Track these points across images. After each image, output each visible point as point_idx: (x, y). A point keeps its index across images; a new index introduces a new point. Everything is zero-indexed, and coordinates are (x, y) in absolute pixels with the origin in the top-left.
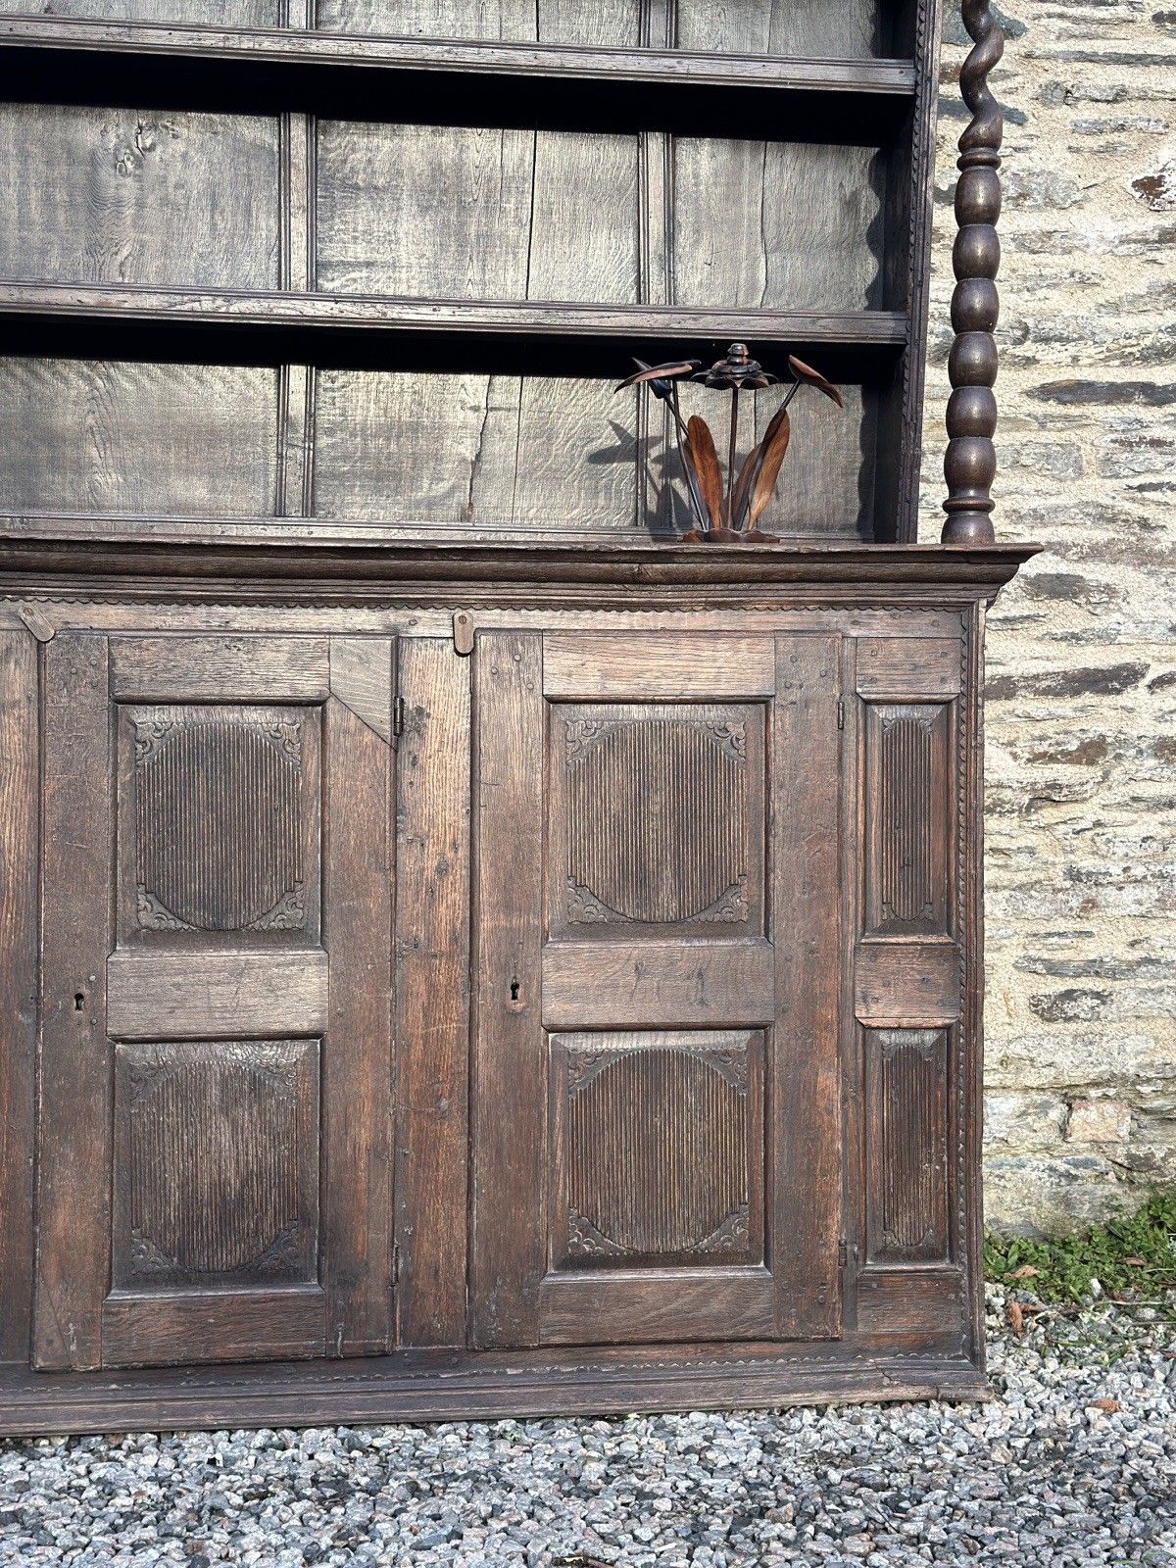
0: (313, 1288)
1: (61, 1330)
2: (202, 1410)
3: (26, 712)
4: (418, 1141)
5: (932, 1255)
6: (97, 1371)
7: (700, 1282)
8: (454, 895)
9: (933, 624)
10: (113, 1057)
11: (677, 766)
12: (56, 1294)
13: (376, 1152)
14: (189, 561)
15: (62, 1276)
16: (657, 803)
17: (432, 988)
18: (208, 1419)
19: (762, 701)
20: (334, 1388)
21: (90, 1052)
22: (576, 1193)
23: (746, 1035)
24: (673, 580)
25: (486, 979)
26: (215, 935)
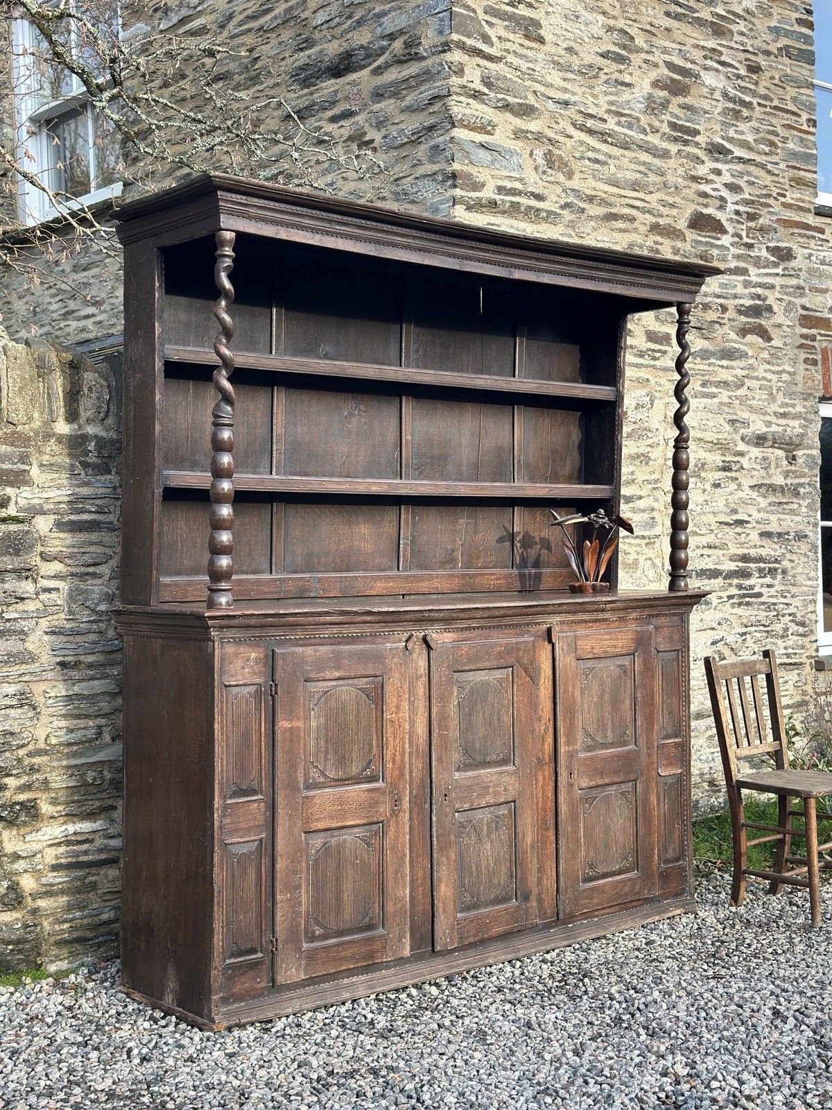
0: (514, 903)
1: (445, 933)
2: (487, 958)
3: (425, 679)
4: (541, 839)
5: (677, 860)
6: (455, 948)
7: (621, 880)
8: (549, 740)
11: (611, 683)
12: (443, 918)
13: (533, 847)
15: (444, 911)
16: (606, 697)
17: (544, 778)
18: (491, 961)
19: (633, 654)
21: (450, 817)
22: (587, 852)
23: (631, 784)
24: (613, 610)
25: (563, 772)
26: (484, 764)
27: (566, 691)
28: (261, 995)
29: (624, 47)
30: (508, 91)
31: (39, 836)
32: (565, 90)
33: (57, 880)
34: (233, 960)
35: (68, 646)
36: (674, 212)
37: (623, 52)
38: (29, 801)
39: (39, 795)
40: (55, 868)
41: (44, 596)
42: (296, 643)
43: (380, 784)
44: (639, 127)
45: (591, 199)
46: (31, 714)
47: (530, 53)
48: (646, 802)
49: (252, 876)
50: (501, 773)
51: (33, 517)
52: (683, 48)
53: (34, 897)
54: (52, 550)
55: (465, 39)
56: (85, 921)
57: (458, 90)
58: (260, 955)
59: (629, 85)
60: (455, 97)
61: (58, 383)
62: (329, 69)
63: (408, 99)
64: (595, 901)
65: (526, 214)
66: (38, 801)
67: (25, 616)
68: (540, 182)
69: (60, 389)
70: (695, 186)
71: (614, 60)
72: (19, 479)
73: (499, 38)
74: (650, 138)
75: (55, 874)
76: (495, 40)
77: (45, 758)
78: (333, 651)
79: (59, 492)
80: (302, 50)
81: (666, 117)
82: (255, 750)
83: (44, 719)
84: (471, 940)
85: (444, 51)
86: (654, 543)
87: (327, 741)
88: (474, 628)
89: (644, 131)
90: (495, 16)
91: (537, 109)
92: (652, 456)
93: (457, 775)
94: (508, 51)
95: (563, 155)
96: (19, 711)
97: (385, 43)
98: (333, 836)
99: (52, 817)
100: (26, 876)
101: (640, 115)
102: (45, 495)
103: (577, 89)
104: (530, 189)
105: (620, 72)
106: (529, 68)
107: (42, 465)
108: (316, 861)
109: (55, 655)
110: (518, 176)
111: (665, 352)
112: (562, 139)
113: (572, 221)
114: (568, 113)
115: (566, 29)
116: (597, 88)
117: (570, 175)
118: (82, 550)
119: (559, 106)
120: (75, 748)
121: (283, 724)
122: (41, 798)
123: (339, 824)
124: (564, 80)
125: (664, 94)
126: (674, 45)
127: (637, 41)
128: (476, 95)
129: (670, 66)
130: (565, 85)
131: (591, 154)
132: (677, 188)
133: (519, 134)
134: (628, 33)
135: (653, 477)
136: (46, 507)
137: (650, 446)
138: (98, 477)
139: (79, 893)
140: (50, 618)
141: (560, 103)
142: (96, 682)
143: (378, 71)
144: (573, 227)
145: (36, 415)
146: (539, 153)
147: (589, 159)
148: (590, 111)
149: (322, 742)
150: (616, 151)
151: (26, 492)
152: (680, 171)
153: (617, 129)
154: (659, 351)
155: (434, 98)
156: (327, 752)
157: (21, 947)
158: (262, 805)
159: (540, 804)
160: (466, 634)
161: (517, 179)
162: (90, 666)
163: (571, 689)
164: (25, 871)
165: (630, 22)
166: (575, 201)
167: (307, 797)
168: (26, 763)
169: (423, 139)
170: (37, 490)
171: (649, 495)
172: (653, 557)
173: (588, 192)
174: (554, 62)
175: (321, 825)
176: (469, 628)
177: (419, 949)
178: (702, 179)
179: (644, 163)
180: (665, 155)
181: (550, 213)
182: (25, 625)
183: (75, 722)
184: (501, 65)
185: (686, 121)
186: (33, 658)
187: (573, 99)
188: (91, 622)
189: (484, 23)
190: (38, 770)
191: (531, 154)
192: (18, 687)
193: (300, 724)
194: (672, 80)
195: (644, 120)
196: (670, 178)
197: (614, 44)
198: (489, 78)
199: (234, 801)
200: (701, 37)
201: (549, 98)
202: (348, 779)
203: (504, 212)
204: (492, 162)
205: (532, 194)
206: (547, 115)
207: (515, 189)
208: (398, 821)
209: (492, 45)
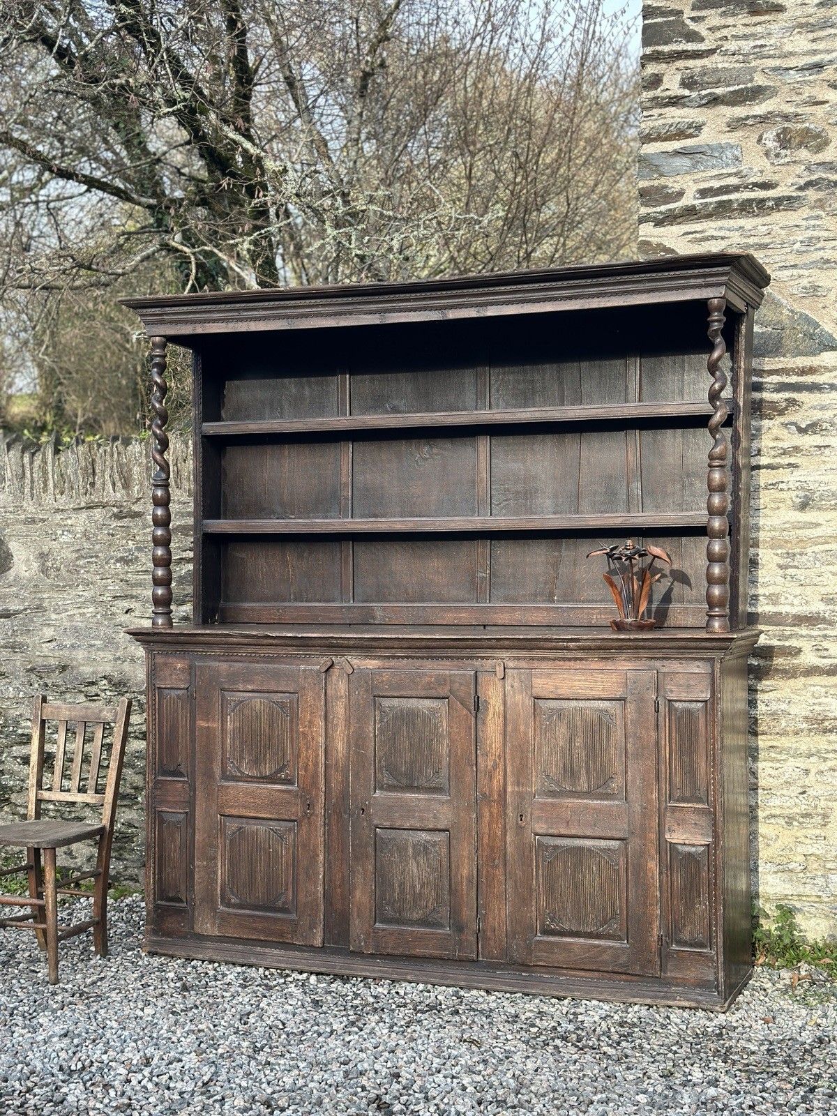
0: (447, 931)
1: (358, 937)
2: (406, 974)
3: (345, 700)
4: (486, 876)
6: (372, 954)
7: (599, 946)
8: (499, 777)
9: (698, 667)
10: (376, 834)
11: (587, 726)
12: (357, 922)
13: (470, 879)
14: (396, 644)
15: (359, 916)
16: (578, 742)
17: (491, 814)
18: (409, 978)
19: (622, 699)
20: (455, 971)
21: (367, 831)
22: (548, 903)
23: (618, 842)
25: (510, 812)
26: (410, 788)
27: (516, 730)
28: (185, 937)
30: (719, 82)
32: (815, 52)
34: (163, 903)
42: (216, 658)
43: (294, 788)
47: (759, 29)
50: (429, 800)
55: (660, 48)
57: (648, 105)
58: (185, 905)
60: (645, 113)
64: (556, 957)
65: (742, 210)
68: (769, 166)
73: (710, 29)
76: (704, 33)
78: (247, 668)
82: (181, 741)
84: (390, 951)
87: (241, 743)
88: (398, 657)
90: (706, 8)
91: (767, 88)
93: (377, 794)
94: (724, 38)
95: (812, 126)
98: (247, 824)
104: (752, 180)
106: (756, 46)
108: (232, 842)
110: (735, 170)
112: (808, 110)
113: (820, 200)
114: (821, 76)
117: (820, 147)
119: (807, 73)
121: (201, 723)
123: (251, 814)
124: (813, 41)
128: (675, 101)
130: (814, 46)
133: (735, 125)
141: (807, 69)
144: (822, 207)
146: (770, 136)
149: (238, 743)
156: (242, 751)
158: (186, 786)
159: (486, 840)
160: (393, 663)
161: (729, 175)
163: (522, 728)
166: (824, 176)
167: (222, 787)
174: (801, 26)
175: (235, 812)
176: (393, 657)
181: (779, 201)
184: (716, 57)
187: (827, 57)
189: (689, 22)
191: (759, 140)
193: (216, 725)
198: (692, 77)
199: (164, 778)
201: (787, 69)
202: (263, 778)
203: (709, 216)
204: (694, 167)
205: (755, 185)
206: (785, 89)
207: (728, 186)
208: (309, 823)
209: (703, 40)
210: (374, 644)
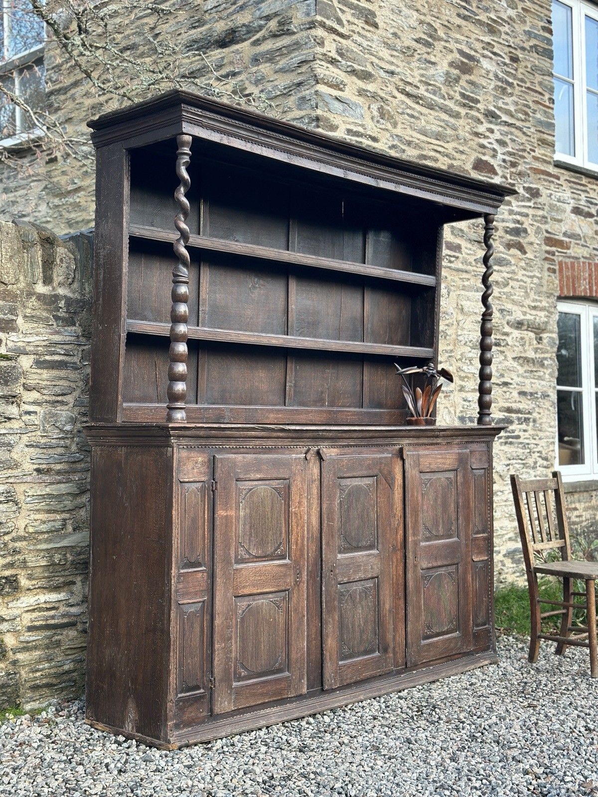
0: (377, 654)
1: (330, 676)
2: (359, 695)
3: (317, 483)
4: (395, 607)
5: (485, 624)
6: (338, 687)
8: (400, 532)
10: (338, 589)
11: (442, 490)
12: (329, 665)
13: (390, 611)
15: (330, 659)
16: (439, 501)
17: (397, 561)
18: (362, 697)
19: (456, 470)
21: (334, 588)
22: (426, 617)
23: (455, 566)
25: (410, 556)
26: (358, 548)
27: (412, 496)
28: (203, 722)
29: (431, 36)
30: (355, 60)
31: (18, 604)
32: (392, 63)
33: (32, 639)
34: (183, 695)
35: (43, 456)
36: (463, 157)
37: (429, 40)
38: (12, 576)
39: (19, 571)
40: (30, 629)
41: (26, 418)
42: (231, 451)
43: (287, 561)
44: (440, 94)
45: (409, 143)
46: (14, 508)
47: (368, 35)
48: (465, 580)
49: (197, 629)
50: (368, 555)
51: (18, 356)
52: (469, 40)
53: (15, 651)
54: (31, 382)
55: (325, 20)
56: (52, 671)
57: (321, 57)
58: (202, 691)
59: (434, 63)
60: (318, 61)
61: (38, 253)
62: (217, 42)
63: (281, 63)
64: (432, 653)
66: (19, 577)
67: (11, 432)
68: (375, 128)
69: (40, 259)
70: (476, 139)
71: (424, 45)
72: (7, 326)
73: (348, 21)
74: (447, 103)
75: (30, 634)
76: (345, 23)
77: (25, 543)
78: (256, 459)
79: (38, 338)
80: (194, 28)
81: (458, 89)
82: (200, 532)
83: (24, 513)
84: (348, 681)
85: (310, 28)
86: (450, 396)
87: (251, 527)
88: (351, 446)
89: (443, 98)
90: (345, 6)
91: (373, 75)
92: (449, 332)
93: (339, 556)
94: (353, 31)
95: (390, 110)
96: (5, 505)
97: (262, 22)
98: (254, 600)
99: (29, 589)
100: (8, 635)
101: (441, 86)
102: (27, 340)
103: (400, 63)
104: (369, 133)
105: (428, 53)
106: (368, 45)
107: (25, 317)
108: (242, 619)
109: (33, 463)
110: (360, 123)
111: (457, 258)
112: (390, 98)
114: (393, 80)
115: (393, 20)
116: (413, 64)
117: (395, 125)
118: (54, 383)
119: (387, 74)
120: (46, 536)
121: (221, 513)
122: (20, 574)
123: (259, 591)
124: (392, 56)
125: (457, 72)
126: (463, 38)
127: (439, 32)
128: (333, 62)
129: (461, 52)
130: (392, 59)
131: (409, 111)
132: (465, 140)
133: (361, 93)
134: (432, 26)
135: (449, 348)
136: (28, 349)
137: (447, 325)
138: (66, 328)
139: (48, 649)
140: (29, 435)
141: (388, 72)
142: (62, 485)
143: (256, 43)
145: (22, 278)
146: (375, 107)
147: (408, 114)
148: (408, 80)
149: (248, 527)
150: (425, 111)
151: (13, 336)
152: (467, 128)
153: (426, 94)
154: (454, 256)
155: (302, 62)
156: (251, 535)
157: (4, 690)
158: (205, 574)
159: (395, 580)
160: (345, 450)
161: (360, 125)
162: (59, 473)
163: (415, 494)
164: (8, 631)
165: (434, 19)
166: (399, 144)
167: (237, 570)
168: (10, 546)
169: (293, 92)
170: (21, 336)
171: (446, 361)
172: (449, 406)
173: (407, 138)
174: (384, 43)
175: (247, 591)
176: (348, 446)
177: (312, 688)
178: (481, 135)
179: (444, 121)
180: (457, 116)
182: (12, 439)
183: (46, 515)
184: (349, 41)
185: (472, 93)
186: (17, 465)
187: (397, 70)
188: (59, 438)
189: (338, 10)
190: (19, 552)
191: (369, 108)
192: (6, 487)
193: (232, 513)
194: (462, 62)
195: (444, 90)
196: (461, 133)
197: (424, 33)
198: (341, 50)
199: (185, 571)
200: (480, 34)
201: (381, 68)
202: (265, 557)
204: (344, 111)
205: (370, 137)
206: (379, 80)
207: (359, 132)
208: (299, 590)
209: (343, 26)
210: (344, 435)
